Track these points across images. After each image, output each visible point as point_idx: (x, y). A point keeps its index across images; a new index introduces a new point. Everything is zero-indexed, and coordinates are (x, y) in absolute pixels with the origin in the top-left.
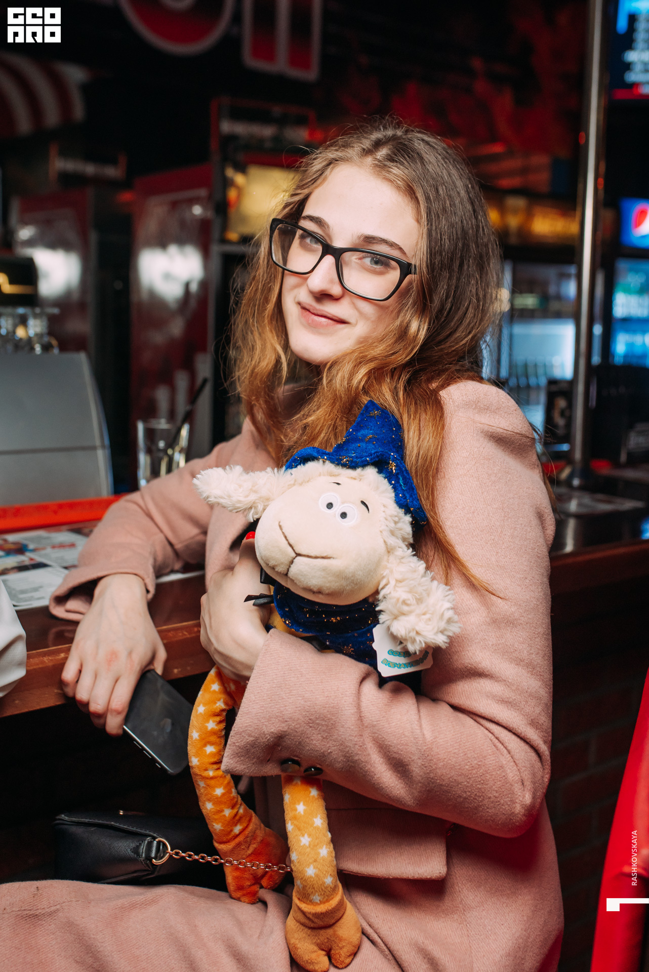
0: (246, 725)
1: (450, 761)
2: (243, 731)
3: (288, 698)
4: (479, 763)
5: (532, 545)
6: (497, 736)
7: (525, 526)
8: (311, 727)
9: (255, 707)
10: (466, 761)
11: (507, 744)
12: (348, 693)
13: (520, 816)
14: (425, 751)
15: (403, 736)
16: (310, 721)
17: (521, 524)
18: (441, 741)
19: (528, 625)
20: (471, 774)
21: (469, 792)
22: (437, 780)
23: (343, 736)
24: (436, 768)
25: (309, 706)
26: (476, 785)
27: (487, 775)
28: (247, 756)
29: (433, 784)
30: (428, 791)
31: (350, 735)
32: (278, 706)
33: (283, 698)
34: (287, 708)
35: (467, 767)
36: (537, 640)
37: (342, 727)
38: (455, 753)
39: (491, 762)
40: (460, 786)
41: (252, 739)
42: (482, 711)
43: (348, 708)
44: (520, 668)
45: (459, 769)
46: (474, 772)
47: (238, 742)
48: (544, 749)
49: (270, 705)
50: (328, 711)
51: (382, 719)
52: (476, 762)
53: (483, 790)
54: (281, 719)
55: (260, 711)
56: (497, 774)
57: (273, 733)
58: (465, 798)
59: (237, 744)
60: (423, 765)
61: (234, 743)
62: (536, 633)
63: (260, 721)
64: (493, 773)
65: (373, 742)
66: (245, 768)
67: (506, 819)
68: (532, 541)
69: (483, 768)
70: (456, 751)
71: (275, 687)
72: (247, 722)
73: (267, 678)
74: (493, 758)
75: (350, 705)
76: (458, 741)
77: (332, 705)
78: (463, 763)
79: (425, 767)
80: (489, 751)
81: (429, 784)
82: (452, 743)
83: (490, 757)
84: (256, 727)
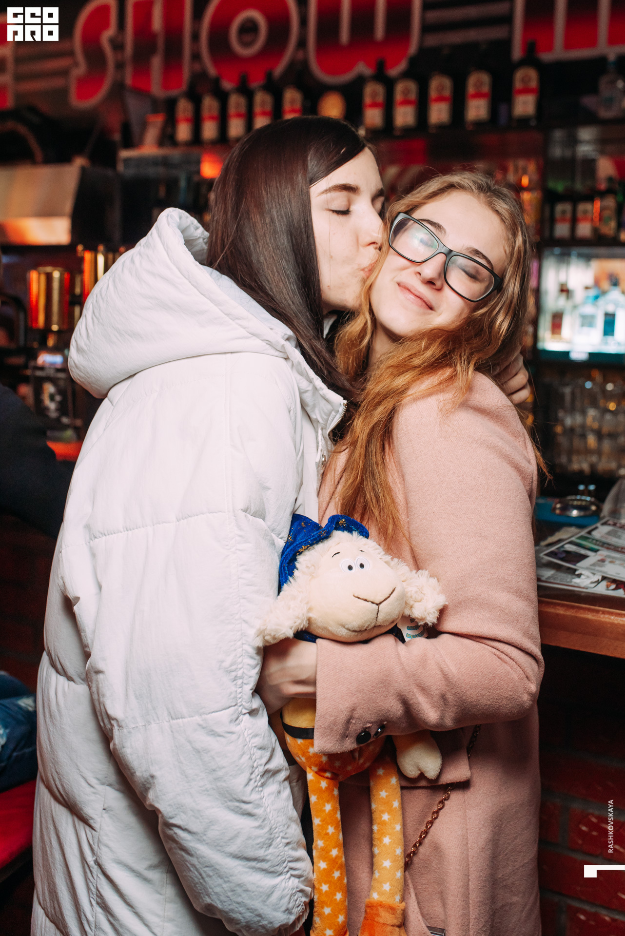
0: (326, 708)
1: (474, 682)
2: (325, 714)
3: (351, 677)
4: (494, 675)
5: (515, 494)
6: (502, 650)
7: (507, 479)
8: (374, 693)
9: (328, 692)
10: (484, 678)
11: (511, 655)
12: (392, 656)
13: (528, 702)
14: (455, 682)
15: (437, 675)
16: (373, 689)
17: (504, 479)
18: (463, 670)
19: (516, 560)
20: (490, 685)
21: (492, 699)
22: (468, 699)
23: (398, 689)
24: (466, 691)
25: (369, 677)
26: (496, 692)
27: (501, 682)
28: (332, 734)
29: (466, 703)
30: (463, 710)
31: (404, 686)
32: (345, 686)
33: (348, 678)
34: (353, 684)
35: (486, 681)
36: (523, 569)
37: (396, 683)
38: (475, 675)
39: (501, 672)
40: (485, 697)
41: (333, 718)
42: (487, 634)
43: (396, 667)
44: (511, 594)
45: (481, 685)
46: (492, 683)
47: (323, 724)
48: (537, 651)
49: (339, 687)
50: (383, 675)
51: (418, 668)
52: (491, 675)
53: (501, 694)
54: (350, 694)
55: (333, 694)
56: (508, 678)
57: (347, 708)
58: (489, 705)
59: (323, 726)
60: (456, 692)
61: (320, 726)
62: (523, 564)
63: (335, 701)
64: (505, 679)
65: (417, 687)
66: (332, 746)
67: (520, 708)
68: (514, 490)
69: (497, 678)
70: (476, 673)
71: (339, 672)
72: (326, 705)
73: (330, 666)
74: (502, 668)
75: (398, 664)
76: (475, 665)
77: (385, 669)
78: (483, 679)
79: (459, 693)
80: (498, 663)
81: (463, 704)
82: (471, 668)
83: (499, 668)
84: (334, 707)
